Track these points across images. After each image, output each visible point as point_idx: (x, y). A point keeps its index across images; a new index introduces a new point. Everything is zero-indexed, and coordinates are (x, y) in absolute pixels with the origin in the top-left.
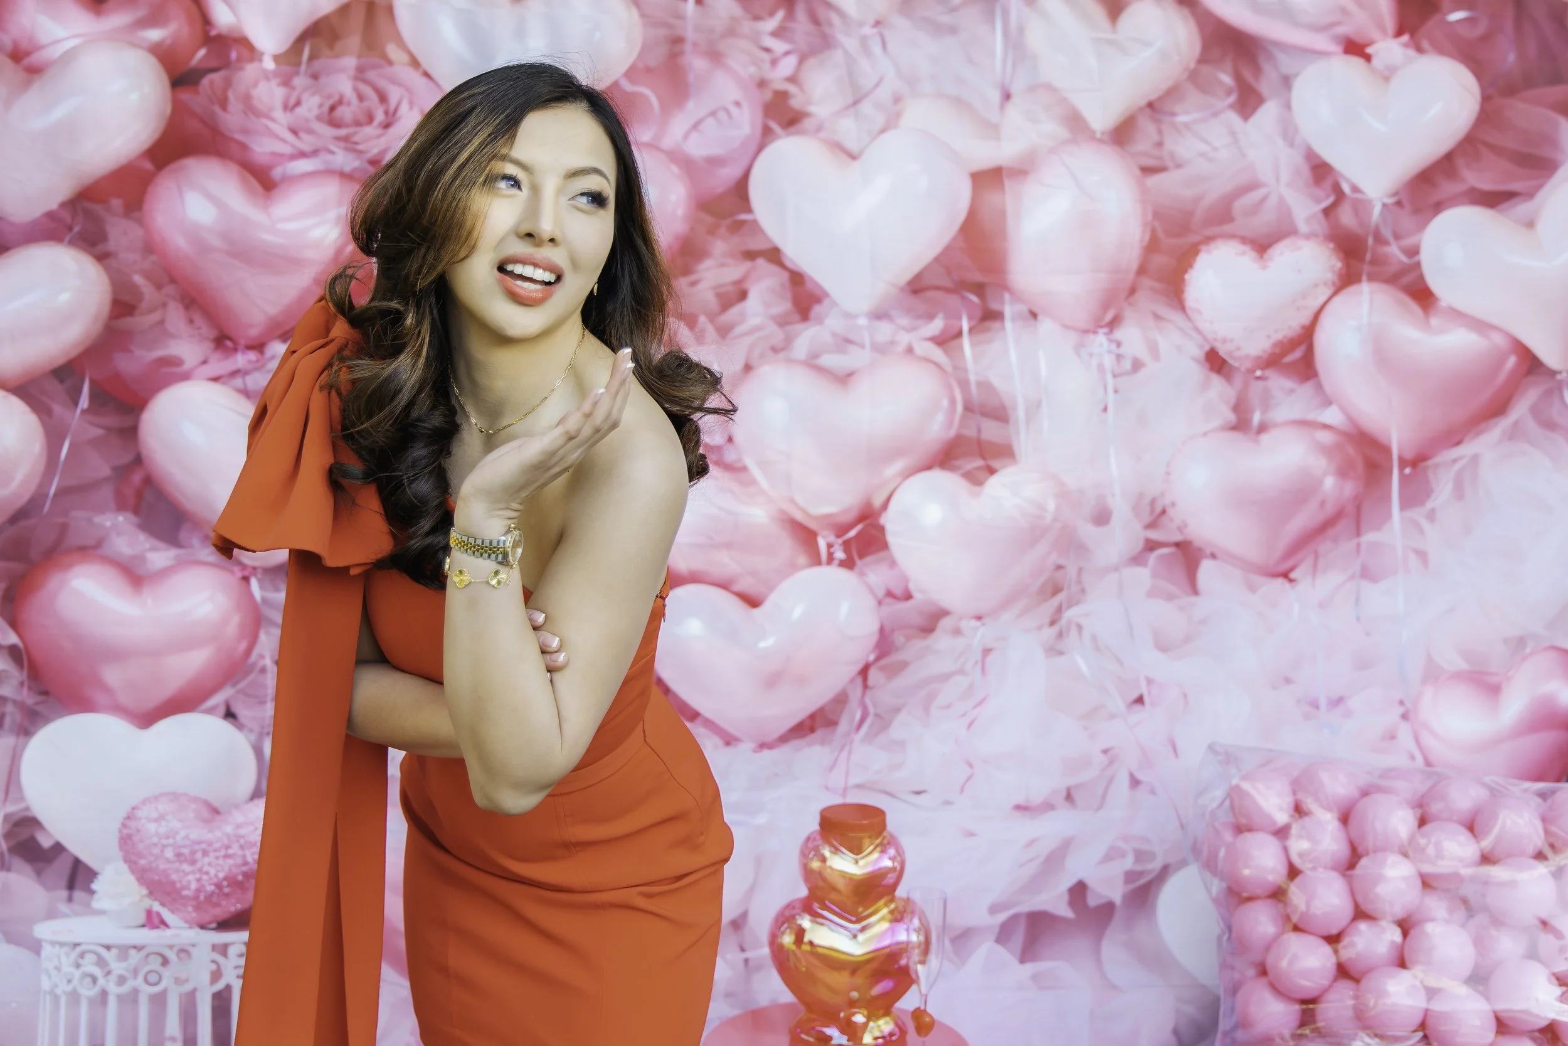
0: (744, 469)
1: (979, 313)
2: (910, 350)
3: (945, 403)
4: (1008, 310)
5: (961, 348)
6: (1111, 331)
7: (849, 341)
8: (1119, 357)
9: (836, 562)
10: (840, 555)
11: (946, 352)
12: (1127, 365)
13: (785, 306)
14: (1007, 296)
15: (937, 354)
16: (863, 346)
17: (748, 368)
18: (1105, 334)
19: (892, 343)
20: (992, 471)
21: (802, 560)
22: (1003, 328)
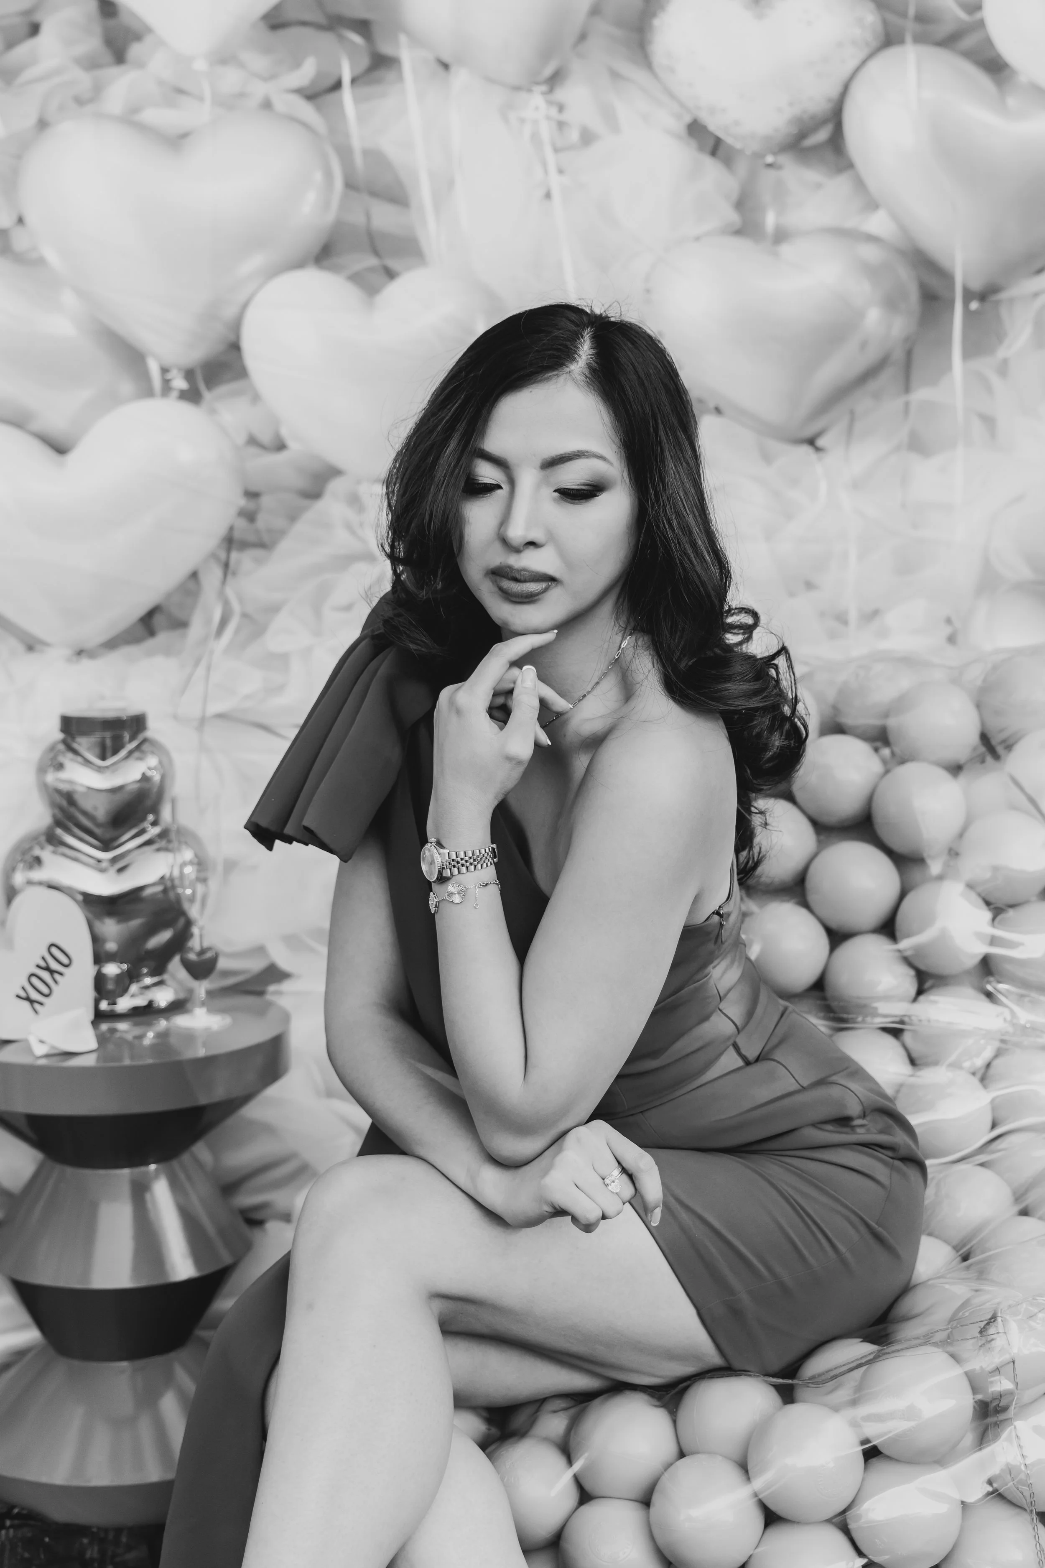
0: (41, 262)
1: (365, 62)
2: (267, 105)
3: (318, 176)
4: (407, 56)
5: (340, 105)
6: (551, 90)
7: (180, 91)
8: (561, 125)
9: (175, 394)
10: (180, 383)
11: (319, 109)
12: (574, 136)
13: (93, 43)
14: (403, 39)
15: (306, 111)
16: (201, 99)
17: (43, 124)
18: (543, 93)
19: (242, 95)
20: (391, 274)
21: (127, 387)
22: (400, 78)
